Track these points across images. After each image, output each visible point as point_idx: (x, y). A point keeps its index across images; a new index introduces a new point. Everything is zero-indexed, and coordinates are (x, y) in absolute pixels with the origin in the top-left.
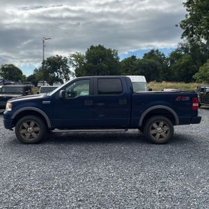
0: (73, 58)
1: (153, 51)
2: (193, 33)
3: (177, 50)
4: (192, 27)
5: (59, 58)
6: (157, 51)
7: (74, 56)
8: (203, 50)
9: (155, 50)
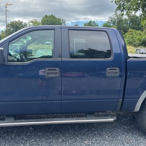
0: (31, 24)
1: (91, 22)
2: (124, 8)
3: (108, 22)
4: (124, 4)
5: (21, 23)
6: (94, 22)
7: (32, 22)
8: (125, 23)
9: (93, 21)
